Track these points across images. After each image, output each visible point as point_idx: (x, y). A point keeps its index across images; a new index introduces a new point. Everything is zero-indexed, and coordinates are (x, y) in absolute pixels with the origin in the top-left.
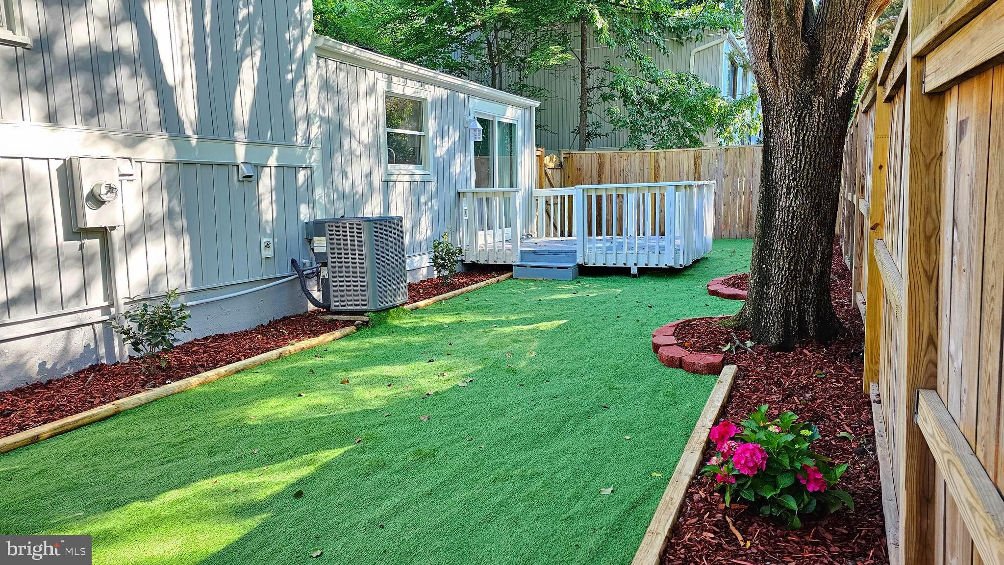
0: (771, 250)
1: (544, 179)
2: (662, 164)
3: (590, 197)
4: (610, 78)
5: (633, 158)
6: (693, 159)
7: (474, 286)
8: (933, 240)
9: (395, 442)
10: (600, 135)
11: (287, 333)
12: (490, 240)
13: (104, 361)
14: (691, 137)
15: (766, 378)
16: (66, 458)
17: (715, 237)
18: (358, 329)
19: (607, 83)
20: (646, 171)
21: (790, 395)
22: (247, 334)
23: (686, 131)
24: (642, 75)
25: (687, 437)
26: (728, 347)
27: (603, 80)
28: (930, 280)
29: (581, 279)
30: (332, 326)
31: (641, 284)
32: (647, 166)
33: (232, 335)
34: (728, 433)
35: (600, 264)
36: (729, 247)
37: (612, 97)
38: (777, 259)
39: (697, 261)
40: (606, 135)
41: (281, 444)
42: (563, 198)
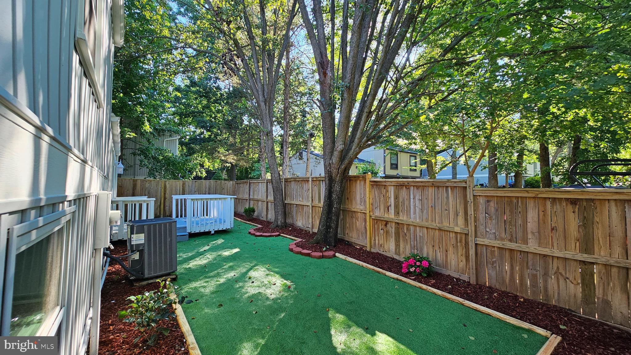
0: (331, 219)
31: (216, 238)
35: (197, 231)
38: (333, 221)
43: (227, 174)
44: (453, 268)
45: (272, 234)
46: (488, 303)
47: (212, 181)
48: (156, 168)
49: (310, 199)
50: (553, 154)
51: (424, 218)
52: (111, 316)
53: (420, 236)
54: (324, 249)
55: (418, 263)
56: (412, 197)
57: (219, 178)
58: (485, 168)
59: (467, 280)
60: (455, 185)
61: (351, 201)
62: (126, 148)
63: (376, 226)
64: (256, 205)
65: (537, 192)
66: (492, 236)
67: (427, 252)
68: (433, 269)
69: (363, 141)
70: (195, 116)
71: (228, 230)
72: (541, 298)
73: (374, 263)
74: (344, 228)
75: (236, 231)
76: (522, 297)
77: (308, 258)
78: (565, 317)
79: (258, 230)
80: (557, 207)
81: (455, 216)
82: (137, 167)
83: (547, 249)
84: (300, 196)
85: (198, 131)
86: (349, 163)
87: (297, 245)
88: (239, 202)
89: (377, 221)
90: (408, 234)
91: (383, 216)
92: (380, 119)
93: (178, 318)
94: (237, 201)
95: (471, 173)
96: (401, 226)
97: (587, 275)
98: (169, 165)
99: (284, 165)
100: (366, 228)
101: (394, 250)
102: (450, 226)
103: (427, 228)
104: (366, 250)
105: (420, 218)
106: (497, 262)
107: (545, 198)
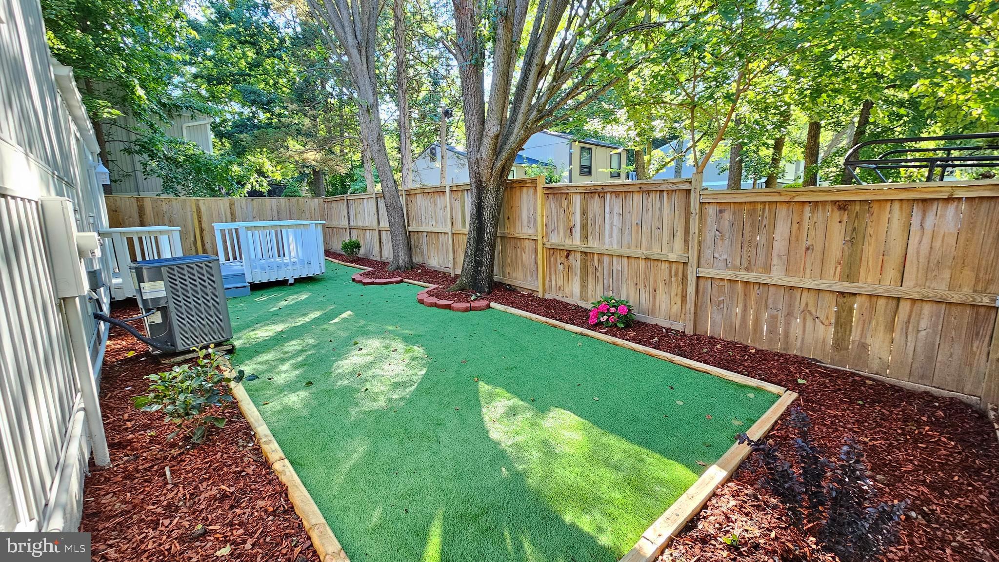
2: (203, 208)
20: (189, 213)
32: (189, 209)
43: (310, 189)
44: (663, 313)
45: (390, 280)
46: (707, 358)
47: (283, 200)
48: (176, 178)
49: (449, 223)
50: (826, 148)
51: (625, 243)
52: (127, 408)
53: (618, 271)
54: (473, 298)
55: (613, 310)
56: (607, 210)
57: (294, 194)
58: (724, 170)
59: (681, 329)
60: (674, 187)
61: (514, 223)
62: (110, 139)
63: (552, 259)
64: (362, 236)
65: (794, 194)
66: (722, 265)
67: (627, 294)
68: (634, 317)
69: (531, 118)
70: (238, 82)
71: (318, 277)
72: (778, 347)
73: (549, 314)
74: (503, 266)
75: (330, 279)
76: (754, 348)
77: (447, 311)
78: (806, 368)
79: (367, 275)
80: (819, 216)
81: (670, 237)
82: (140, 175)
83: (796, 279)
84: (432, 218)
85: (247, 112)
86: (509, 159)
87: (431, 294)
88: (333, 233)
89: (553, 250)
90: (599, 269)
91: (564, 244)
92: (559, 77)
93: (239, 404)
94: (328, 231)
95: (700, 169)
96: (589, 257)
97: (844, 311)
98: (199, 171)
99: (405, 169)
100: (536, 263)
101: (579, 294)
102: (663, 253)
103: (628, 257)
104: (537, 296)
105: (618, 242)
106: (725, 301)
107: (803, 203)
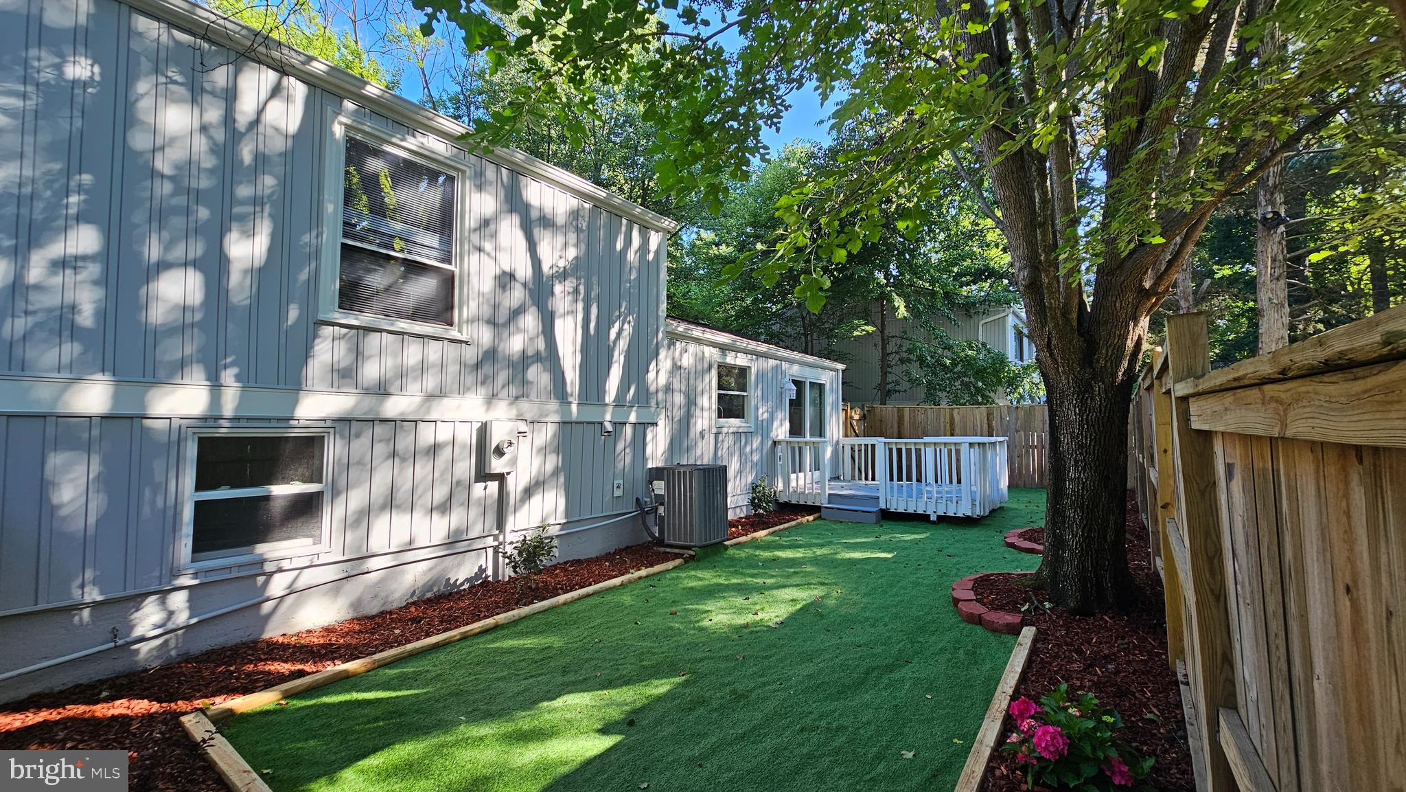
0: (1064, 517)
1: (849, 430)
2: (957, 418)
3: (891, 450)
4: (906, 345)
5: (929, 412)
6: (985, 414)
7: (786, 525)
8: (1216, 561)
9: (714, 678)
10: (899, 391)
11: (628, 562)
12: (801, 482)
13: (490, 579)
14: (983, 396)
15: (1067, 645)
16: (457, 665)
17: (1011, 486)
18: (686, 561)
19: (904, 350)
20: (942, 424)
21: (1092, 666)
22: (597, 560)
23: (978, 390)
24: (935, 343)
25: (988, 702)
26: (1026, 607)
27: (901, 346)
28: (1218, 599)
29: (883, 522)
30: (665, 558)
31: (941, 532)
32: (942, 420)
33: (586, 560)
34: (1028, 710)
35: (901, 510)
36: (1025, 497)
37: (909, 361)
38: (1071, 526)
39: (993, 511)
40: (905, 391)
41: (618, 670)
42: (866, 446)
